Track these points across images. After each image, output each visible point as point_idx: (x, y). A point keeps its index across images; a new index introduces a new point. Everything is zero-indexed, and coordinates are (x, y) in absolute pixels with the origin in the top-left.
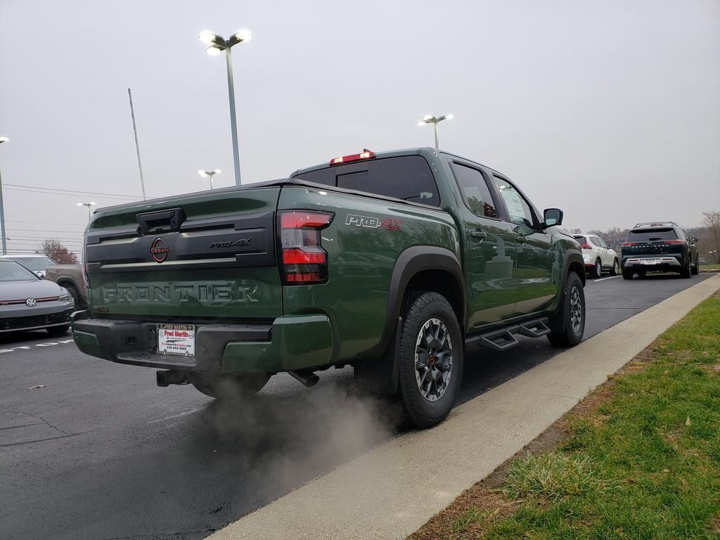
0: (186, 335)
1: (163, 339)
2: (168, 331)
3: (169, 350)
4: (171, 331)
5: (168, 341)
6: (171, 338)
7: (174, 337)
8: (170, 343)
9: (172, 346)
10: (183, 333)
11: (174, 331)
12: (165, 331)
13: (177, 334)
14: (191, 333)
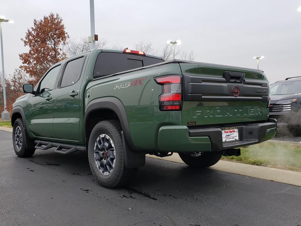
0: (234, 131)
1: (224, 135)
2: (226, 131)
3: (227, 140)
4: (227, 131)
5: (226, 136)
6: (227, 134)
7: (229, 133)
8: (227, 137)
9: (228, 138)
10: (233, 131)
11: (229, 130)
12: (225, 131)
13: (230, 132)
14: (236, 130)
